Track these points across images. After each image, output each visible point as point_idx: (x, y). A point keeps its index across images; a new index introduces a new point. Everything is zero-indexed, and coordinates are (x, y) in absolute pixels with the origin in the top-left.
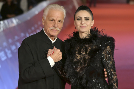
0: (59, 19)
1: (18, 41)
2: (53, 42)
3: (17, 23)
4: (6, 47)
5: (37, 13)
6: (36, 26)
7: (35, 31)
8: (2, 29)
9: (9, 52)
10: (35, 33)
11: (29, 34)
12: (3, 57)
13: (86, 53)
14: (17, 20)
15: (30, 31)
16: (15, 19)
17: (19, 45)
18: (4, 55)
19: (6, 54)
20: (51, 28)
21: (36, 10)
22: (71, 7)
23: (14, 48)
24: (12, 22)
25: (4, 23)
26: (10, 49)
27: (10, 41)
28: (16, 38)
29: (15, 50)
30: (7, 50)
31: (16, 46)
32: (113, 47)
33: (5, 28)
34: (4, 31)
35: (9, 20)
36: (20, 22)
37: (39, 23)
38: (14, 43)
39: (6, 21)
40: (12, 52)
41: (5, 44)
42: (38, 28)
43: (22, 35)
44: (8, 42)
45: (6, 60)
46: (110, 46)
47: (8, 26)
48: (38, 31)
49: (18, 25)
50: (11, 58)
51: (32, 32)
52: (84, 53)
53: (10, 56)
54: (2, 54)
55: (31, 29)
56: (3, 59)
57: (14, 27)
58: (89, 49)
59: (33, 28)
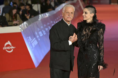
0: (72, 11)
1: (49, 25)
2: (69, 25)
3: (49, 15)
4: (42, 29)
5: (59, 10)
6: (59, 17)
7: (59, 20)
8: (40, 19)
9: (44, 32)
10: (59, 21)
11: (55, 21)
13: (89, 31)
14: (49, 14)
15: (56, 20)
16: (48, 13)
17: (50, 28)
18: (41, 33)
19: (42, 33)
20: (67, 17)
22: (78, 6)
23: (47, 29)
24: (46, 15)
25: (41, 16)
26: (45, 30)
27: (45, 25)
28: (48, 24)
29: (47, 30)
30: (43, 31)
31: (48, 28)
32: (104, 30)
33: (42, 18)
35: (44, 14)
36: (50, 15)
37: (61, 15)
38: (47, 27)
39: (42, 15)
40: (46, 32)
41: (42, 27)
42: (60, 18)
44: (43, 26)
45: (42, 36)
46: (102, 29)
47: (43, 18)
48: (60, 20)
49: (49, 17)
50: (45, 35)
51: (57, 21)
52: (88, 31)
53: (45, 34)
55: (56, 19)
56: (41, 35)
57: (47, 18)
58: (91, 29)
59: (57, 18)
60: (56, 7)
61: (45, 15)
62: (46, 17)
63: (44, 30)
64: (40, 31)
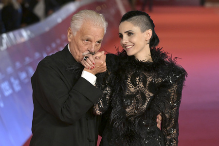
1: (30, 64)
3: (29, 36)
4: (11, 75)
5: (59, 20)
6: (58, 41)
7: (57, 48)
8: (5, 46)
9: (16, 83)
11: (47, 53)
12: (8, 90)
14: (29, 32)
15: (49, 49)
16: (26, 31)
17: (32, 72)
18: (8, 87)
19: (11, 85)
21: (58, 17)
22: (113, 11)
23: (23, 75)
24: (21, 36)
25: (8, 36)
26: (18, 77)
27: (18, 64)
28: (28, 60)
29: (25, 79)
30: (12, 80)
31: (27, 72)
33: (9, 45)
34: (8, 49)
35: (16, 32)
36: (33, 35)
37: (64, 37)
38: (23, 69)
39: (11, 34)
40: (21, 83)
41: (10, 70)
42: (61, 45)
43: (37, 55)
44: (14, 67)
45: (11, 95)
47: (14, 42)
48: (61, 49)
49: (31, 40)
50: (19, 92)
52: (142, 85)
53: (17, 88)
54: (5, 85)
55: (50, 46)
56: (8, 93)
57: (24, 43)
59: (54, 45)
60: (50, 12)
61: (18, 36)
62: (22, 40)
63: (15, 79)
64: (4, 80)
